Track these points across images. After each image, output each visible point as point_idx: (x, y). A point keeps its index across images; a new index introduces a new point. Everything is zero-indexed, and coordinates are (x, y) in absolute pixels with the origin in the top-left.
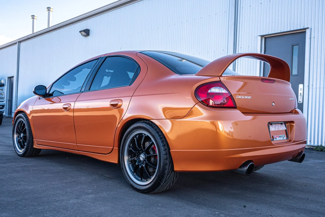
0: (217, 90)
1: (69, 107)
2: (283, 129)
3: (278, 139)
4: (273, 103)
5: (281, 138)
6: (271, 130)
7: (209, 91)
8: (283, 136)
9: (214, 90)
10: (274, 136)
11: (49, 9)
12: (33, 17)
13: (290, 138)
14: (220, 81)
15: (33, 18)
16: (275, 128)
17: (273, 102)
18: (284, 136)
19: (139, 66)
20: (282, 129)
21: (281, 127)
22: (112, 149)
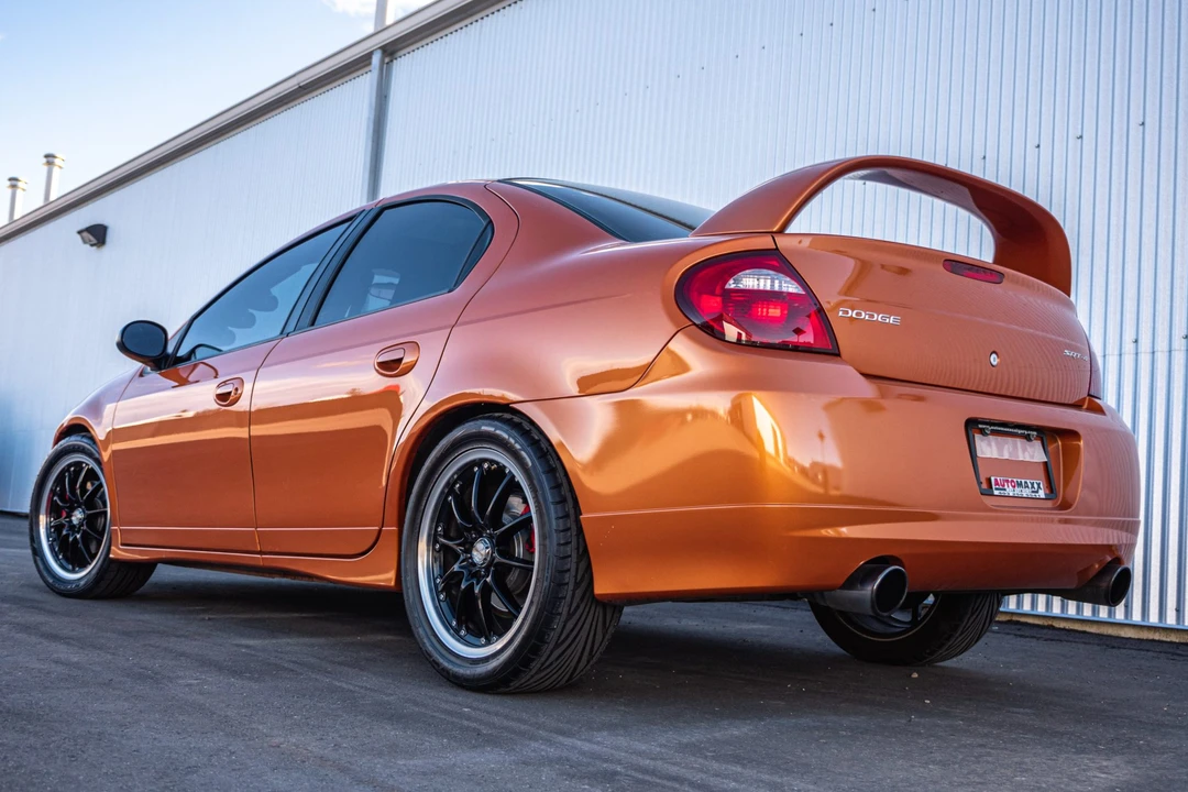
0: (762, 281)
1: (237, 389)
2: (1032, 457)
3: (1010, 491)
4: (994, 356)
5: (1026, 492)
6: (979, 454)
7: (731, 285)
8: (1032, 484)
9: (750, 281)
10: (993, 479)
11: (50, 159)
12: (14, 182)
13: (1064, 498)
14: (777, 249)
15: (14, 187)
16: (1000, 450)
17: (994, 352)
18: (1039, 485)
19: (491, 221)
20: (1028, 459)
21: (1024, 450)
22: (376, 534)
